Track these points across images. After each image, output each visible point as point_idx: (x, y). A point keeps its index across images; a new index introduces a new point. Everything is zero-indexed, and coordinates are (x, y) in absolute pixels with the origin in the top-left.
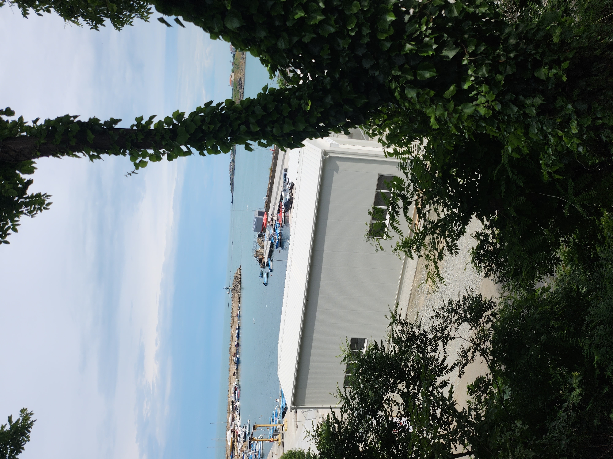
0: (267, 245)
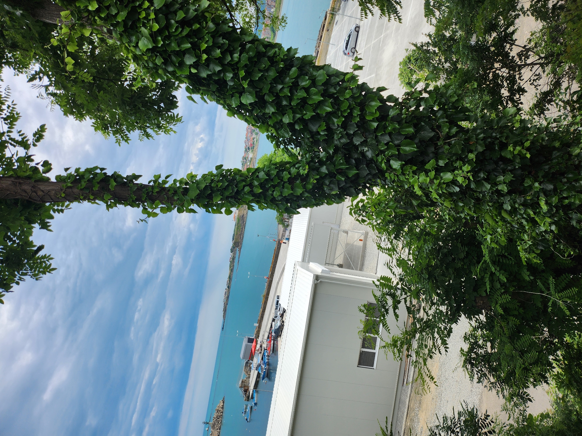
0: (254, 374)
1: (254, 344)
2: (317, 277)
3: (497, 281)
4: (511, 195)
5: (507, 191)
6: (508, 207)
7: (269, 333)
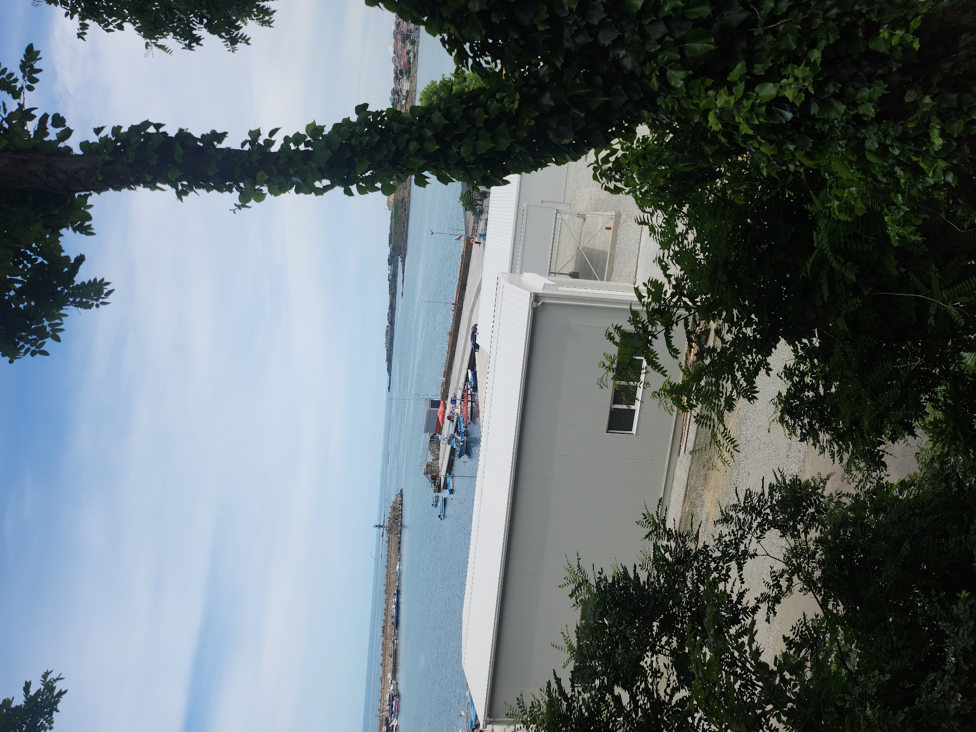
0: (445, 451)
1: (441, 408)
2: (536, 297)
3: (840, 282)
4: (880, 123)
5: (874, 116)
7: (464, 391)
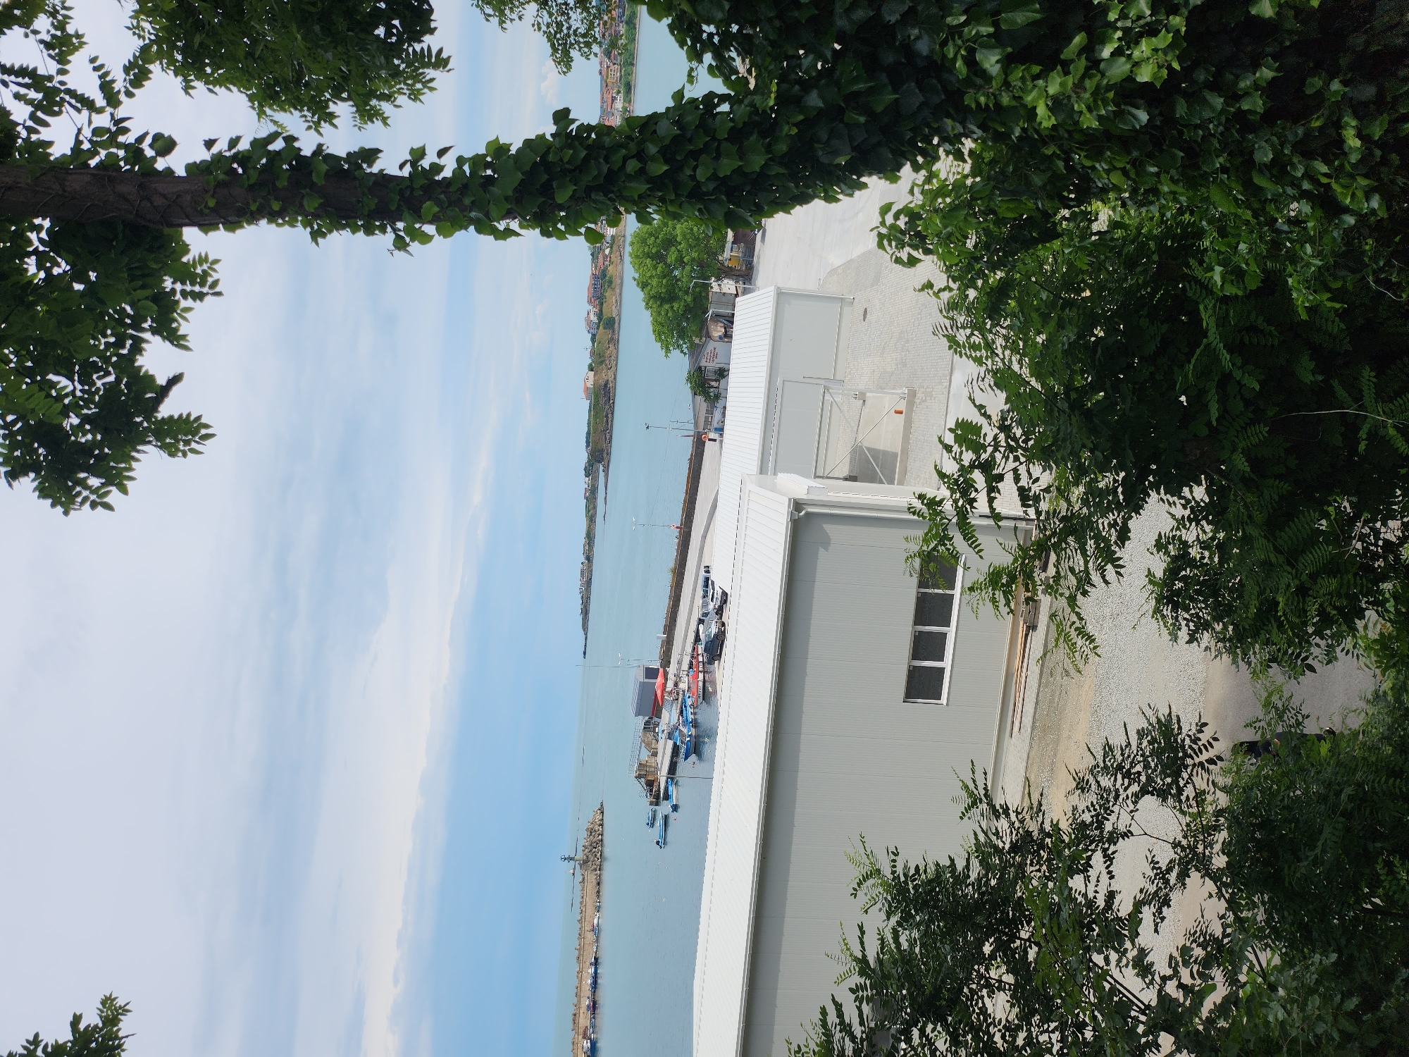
0: (665, 749)
1: (660, 680)
2: (797, 505)
3: (1235, 397)
4: (1273, 123)
5: (1262, 111)
6: (1265, 155)
7: (693, 654)
